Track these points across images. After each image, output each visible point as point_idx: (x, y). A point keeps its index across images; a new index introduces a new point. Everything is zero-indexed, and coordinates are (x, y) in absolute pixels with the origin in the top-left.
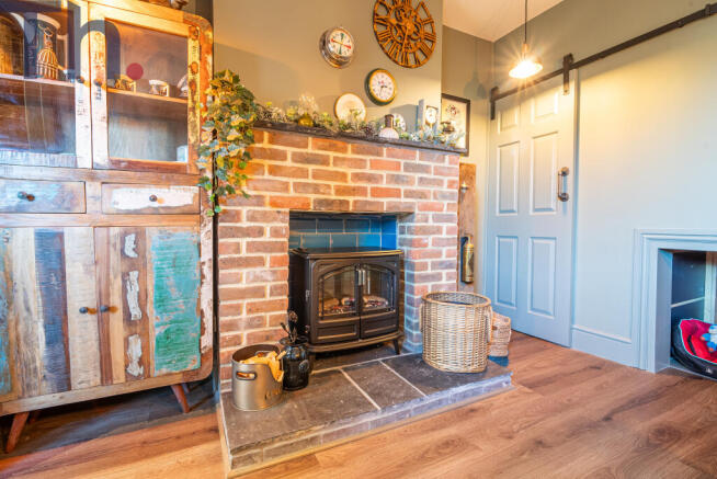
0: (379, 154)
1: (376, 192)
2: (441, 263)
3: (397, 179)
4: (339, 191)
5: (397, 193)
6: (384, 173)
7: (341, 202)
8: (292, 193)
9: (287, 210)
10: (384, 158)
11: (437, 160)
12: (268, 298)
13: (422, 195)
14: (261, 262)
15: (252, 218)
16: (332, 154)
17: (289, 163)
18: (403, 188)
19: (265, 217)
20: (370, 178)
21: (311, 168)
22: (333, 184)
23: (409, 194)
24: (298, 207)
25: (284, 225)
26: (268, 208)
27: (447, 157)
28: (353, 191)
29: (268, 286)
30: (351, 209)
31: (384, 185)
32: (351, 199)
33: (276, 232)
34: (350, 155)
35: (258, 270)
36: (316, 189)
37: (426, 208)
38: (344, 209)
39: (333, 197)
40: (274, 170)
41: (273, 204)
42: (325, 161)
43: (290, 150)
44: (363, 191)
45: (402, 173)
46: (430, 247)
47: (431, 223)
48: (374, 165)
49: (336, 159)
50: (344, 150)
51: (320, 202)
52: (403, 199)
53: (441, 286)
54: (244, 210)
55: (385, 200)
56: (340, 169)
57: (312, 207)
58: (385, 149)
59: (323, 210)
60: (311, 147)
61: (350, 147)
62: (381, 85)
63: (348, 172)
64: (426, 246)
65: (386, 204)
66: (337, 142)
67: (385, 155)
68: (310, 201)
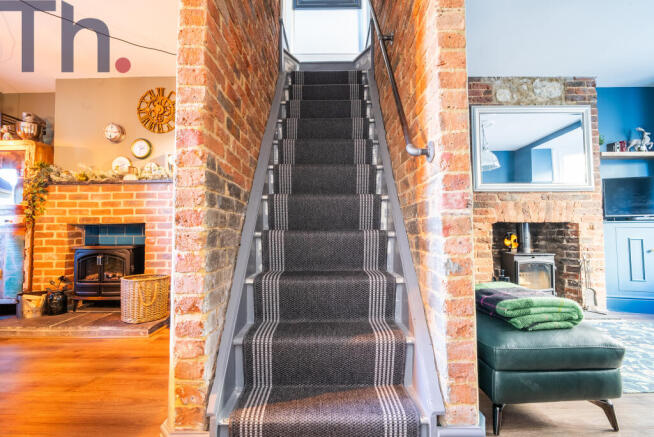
0: (119, 190)
1: (116, 212)
3: (131, 203)
4: (93, 212)
5: (131, 212)
6: (122, 201)
7: (96, 219)
8: (68, 215)
9: (65, 224)
10: (123, 192)
11: (162, 189)
12: (54, 268)
13: (150, 212)
14: (51, 250)
15: (48, 228)
16: (90, 193)
17: (67, 200)
18: (134, 209)
19: (54, 227)
20: (112, 204)
21: (78, 201)
22: (90, 209)
23: (138, 212)
24: (71, 222)
25: (64, 231)
26: (56, 223)
28: (103, 212)
29: (55, 262)
30: (101, 222)
31: (122, 207)
32: (101, 217)
33: (59, 235)
34: (101, 192)
35: (50, 254)
36: (80, 212)
37: (152, 219)
38: (96, 223)
39: (91, 216)
40: (60, 204)
41: (59, 221)
42: (86, 197)
43: (68, 194)
44: (109, 212)
45: (134, 199)
46: (156, 245)
47: (156, 229)
48: (115, 196)
49: (92, 195)
50: (97, 190)
51: (83, 219)
52: (135, 215)
53: (164, 270)
54: (45, 225)
55: (122, 216)
56: (95, 201)
57: (78, 222)
58: (122, 187)
59: (85, 223)
60: (79, 190)
61: (100, 188)
62: (140, 149)
63: (100, 201)
64: (153, 243)
65: (123, 219)
66: (95, 186)
67: (123, 190)
68: (78, 219)
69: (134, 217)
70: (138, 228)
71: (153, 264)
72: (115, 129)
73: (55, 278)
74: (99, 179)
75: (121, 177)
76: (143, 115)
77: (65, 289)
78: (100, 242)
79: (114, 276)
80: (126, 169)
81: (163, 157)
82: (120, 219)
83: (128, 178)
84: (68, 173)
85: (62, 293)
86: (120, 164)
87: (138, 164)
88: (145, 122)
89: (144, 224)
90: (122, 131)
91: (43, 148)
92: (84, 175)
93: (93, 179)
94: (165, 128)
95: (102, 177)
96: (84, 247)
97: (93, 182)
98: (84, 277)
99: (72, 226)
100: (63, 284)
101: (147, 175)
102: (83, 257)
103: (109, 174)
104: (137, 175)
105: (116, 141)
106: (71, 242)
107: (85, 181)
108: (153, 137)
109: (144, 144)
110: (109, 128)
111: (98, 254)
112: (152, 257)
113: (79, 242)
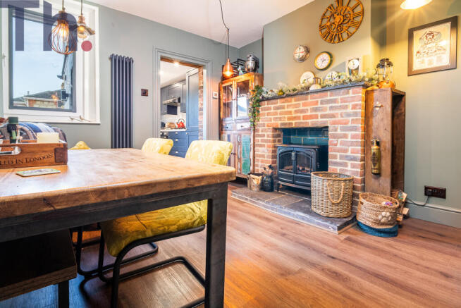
0: (307, 99)
1: (304, 118)
2: (347, 156)
3: (316, 110)
4: (289, 119)
5: (316, 117)
6: (309, 108)
7: (290, 123)
8: (273, 122)
9: (271, 128)
10: (309, 100)
11: (343, 94)
12: (266, 159)
13: (333, 116)
14: (263, 146)
15: (262, 131)
16: (286, 104)
17: (272, 111)
18: (319, 114)
19: (265, 130)
20: (302, 111)
21: (279, 111)
22: (286, 116)
23: (323, 116)
24: (275, 126)
25: (270, 133)
26: (266, 128)
27: (351, 91)
28: (295, 118)
29: (266, 154)
30: (294, 126)
31: (309, 113)
32: (294, 122)
33: (268, 136)
34: (293, 103)
35: (263, 148)
36: (280, 119)
37: (334, 123)
38: (291, 127)
39: (287, 121)
40: (268, 114)
41: (268, 126)
42: (283, 108)
43: (272, 106)
44: (299, 118)
45: (319, 105)
46: (338, 146)
47: (339, 132)
48: (304, 105)
49: (288, 106)
50: (291, 101)
51: (282, 124)
52: (320, 120)
53: (347, 171)
54: (260, 128)
55: (310, 121)
56: (289, 110)
57: (279, 126)
58: (309, 96)
59: (283, 127)
60: (279, 103)
61: (293, 99)
62: (322, 61)
63: (293, 110)
64: (336, 145)
65: (310, 123)
66: (288, 99)
67: (310, 99)
68: (279, 124)
69: (318, 122)
70: (322, 130)
71: (335, 164)
72: (302, 49)
73: (267, 165)
74: (292, 93)
75: (308, 88)
76: (323, 31)
77: (272, 173)
78: (292, 142)
79: (303, 169)
80: (311, 80)
81: (344, 63)
82: (308, 123)
83: (312, 88)
84: (272, 91)
85: (271, 177)
86: (307, 77)
87: (321, 75)
88: (325, 37)
89: (328, 127)
90: (308, 51)
91: (258, 76)
92: (282, 91)
93: (288, 93)
94: (345, 35)
95: (294, 90)
96: (282, 148)
97: (288, 96)
98: (283, 168)
99: (275, 129)
100: (271, 171)
101: (330, 83)
102: (282, 153)
103: (298, 87)
104: (320, 84)
105: (302, 60)
106: (274, 141)
107: (283, 95)
108: (334, 48)
109: (326, 56)
110: (298, 51)
111: (291, 151)
112: (335, 157)
113: (279, 141)
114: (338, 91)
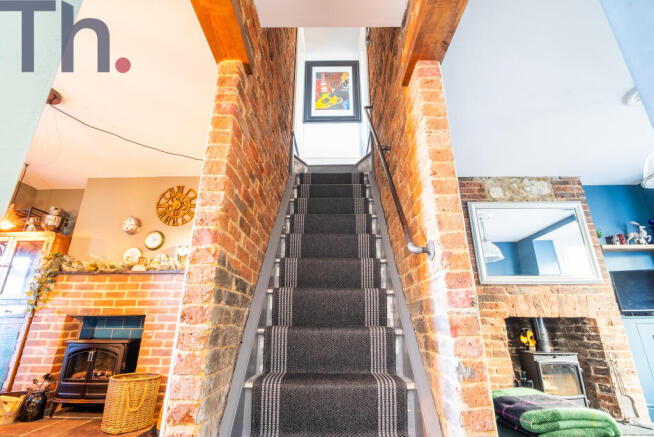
0: (126, 280)
1: (118, 303)
2: (160, 351)
3: (135, 294)
4: (96, 303)
5: (133, 303)
6: (126, 291)
7: (96, 310)
8: (70, 306)
9: (64, 315)
10: (129, 282)
11: (168, 280)
12: (42, 365)
13: (152, 303)
14: (44, 343)
15: (47, 320)
16: (96, 283)
17: (73, 290)
18: (137, 300)
19: (53, 319)
20: (116, 295)
21: (83, 292)
22: (93, 299)
23: (140, 303)
24: (71, 313)
25: (61, 323)
26: (56, 315)
27: (175, 277)
28: (105, 303)
29: (44, 357)
31: (125, 298)
32: (102, 308)
33: (55, 327)
34: (107, 283)
35: (41, 348)
36: (83, 303)
37: (153, 311)
38: (96, 314)
39: (92, 307)
40: (64, 295)
41: (59, 312)
42: (92, 288)
43: (74, 284)
44: (111, 303)
45: (139, 290)
46: (153, 339)
47: (156, 322)
48: (121, 287)
49: (98, 286)
51: (84, 310)
52: (137, 307)
53: (156, 369)
54: (44, 316)
55: (124, 308)
56: (100, 291)
57: (79, 314)
58: (129, 277)
59: (85, 314)
60: (87, 280)
61: (108, 278)
62: (153, 240)
63: (104, 292)
64: (150, 337)
65: (124, 310)
66: (102, 277)
67: (129, 281)
68: (79, 310)
69: (135, 309)
70: (138, 320)
71: (146, 361)
72: (133, 222)
73: (40, 375)
74: (109, 269)
75: (130, 267)
76: (160, 210)
77: (47, 389)
78: (95, 336)
79: (102, 374)
80: (136, 260)
81: (174, 248)
82: (122, 310)
83: (136, 269)
84: (80, 263)
85: (43, 394)
86: (132, 254)
87: (149, 255)
88: (161, 216)
89: (144, 316)
90: (139, 223)
91: (62, 238)
92: (95, 266)
93: (103, 269)
94: (180, 220)
95: (112, 267)
96: (76, 341)
97: (102, 273)
98: (70, 375)
99: (70, 318)
100: (46, 384)
101: (156, 266)
102: (73, 353)
103: (119, 265)
104: (146, 265)
105: (131, 233)
106: (65, 335)
107: (95, 272)
108: (167, 229)
109: (158, 236)
110: (127, 221)
111: (90, 349)
112: (147, 353)
113: (74, 335)
114: (162, 276)
